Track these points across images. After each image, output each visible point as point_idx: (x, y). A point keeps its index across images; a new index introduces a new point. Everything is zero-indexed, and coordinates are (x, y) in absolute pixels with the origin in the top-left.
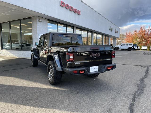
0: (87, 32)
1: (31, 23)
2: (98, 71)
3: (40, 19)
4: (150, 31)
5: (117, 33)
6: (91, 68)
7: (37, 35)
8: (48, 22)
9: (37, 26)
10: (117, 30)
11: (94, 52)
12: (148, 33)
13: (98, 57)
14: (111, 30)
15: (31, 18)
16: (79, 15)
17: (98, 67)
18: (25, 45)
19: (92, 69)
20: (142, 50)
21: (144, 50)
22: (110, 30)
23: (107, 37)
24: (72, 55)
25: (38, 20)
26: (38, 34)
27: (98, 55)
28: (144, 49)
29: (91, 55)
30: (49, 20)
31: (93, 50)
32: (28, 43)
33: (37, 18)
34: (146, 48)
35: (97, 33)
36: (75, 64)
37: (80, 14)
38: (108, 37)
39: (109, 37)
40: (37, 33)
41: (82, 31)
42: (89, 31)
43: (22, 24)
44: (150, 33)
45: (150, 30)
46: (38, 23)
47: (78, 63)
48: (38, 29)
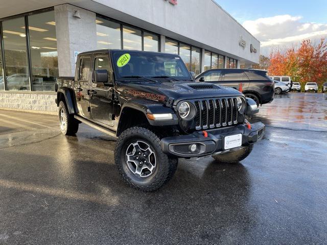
0: (191, 50)
1: (53, 23)
3: (76, 12)
4: (324, 49)
5: (255, 52)
7: (70, 54)
8: (98, 21)
9: (70, 31)
10: (254, 47)
12: (318, 54)
14: (242, 45)
15: (51, 9)
16: (173, 5)
18: (42, 78)
20: (306, 91)
21: (309, 91)
22: (240, 45)
23: (233, 62)
25: (70, 15)
26: (71, 51)
28: (311, 89)
30: (99, 16)
32: (48, 76)
33: (69, 8)
34: (315, 87)
35: (212, 52)
37: (176, 4)
38: (235, 63)
39: (237, 61)
40: (69, 49)
41: (178, 46)
42: (194, 46)
43: (30, 28)
44: (323, 54)
45: (324, 47)
46: (71, 21)
48: (72, 39)
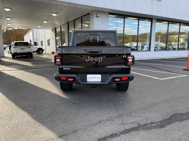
2: (100, 81)
3: (98, 14)
6: (88, 76)
9: (94, 23)
11: (91, 56)
13: (99, 62)
15: (89, 14)
17: (100, 76)
19: (90, 78)
24: (59, 57)
27: (99, 59)
29: (87, 60)
31: (91, 52)
33: (95, 13)
36: (64, 69)
47: (68, 68)
48: (94, 26)
